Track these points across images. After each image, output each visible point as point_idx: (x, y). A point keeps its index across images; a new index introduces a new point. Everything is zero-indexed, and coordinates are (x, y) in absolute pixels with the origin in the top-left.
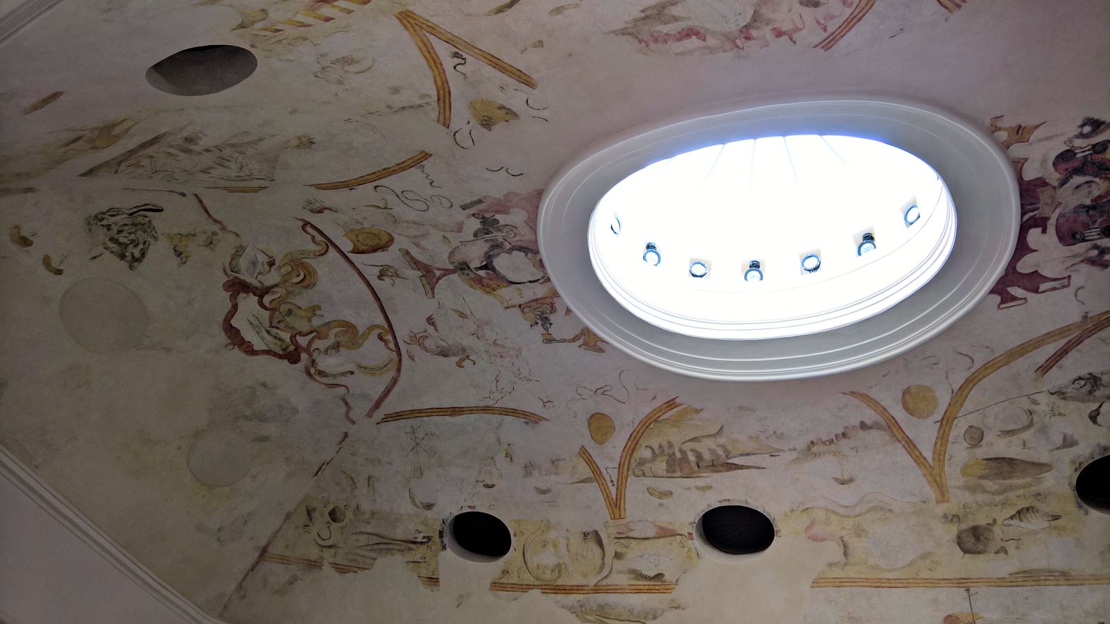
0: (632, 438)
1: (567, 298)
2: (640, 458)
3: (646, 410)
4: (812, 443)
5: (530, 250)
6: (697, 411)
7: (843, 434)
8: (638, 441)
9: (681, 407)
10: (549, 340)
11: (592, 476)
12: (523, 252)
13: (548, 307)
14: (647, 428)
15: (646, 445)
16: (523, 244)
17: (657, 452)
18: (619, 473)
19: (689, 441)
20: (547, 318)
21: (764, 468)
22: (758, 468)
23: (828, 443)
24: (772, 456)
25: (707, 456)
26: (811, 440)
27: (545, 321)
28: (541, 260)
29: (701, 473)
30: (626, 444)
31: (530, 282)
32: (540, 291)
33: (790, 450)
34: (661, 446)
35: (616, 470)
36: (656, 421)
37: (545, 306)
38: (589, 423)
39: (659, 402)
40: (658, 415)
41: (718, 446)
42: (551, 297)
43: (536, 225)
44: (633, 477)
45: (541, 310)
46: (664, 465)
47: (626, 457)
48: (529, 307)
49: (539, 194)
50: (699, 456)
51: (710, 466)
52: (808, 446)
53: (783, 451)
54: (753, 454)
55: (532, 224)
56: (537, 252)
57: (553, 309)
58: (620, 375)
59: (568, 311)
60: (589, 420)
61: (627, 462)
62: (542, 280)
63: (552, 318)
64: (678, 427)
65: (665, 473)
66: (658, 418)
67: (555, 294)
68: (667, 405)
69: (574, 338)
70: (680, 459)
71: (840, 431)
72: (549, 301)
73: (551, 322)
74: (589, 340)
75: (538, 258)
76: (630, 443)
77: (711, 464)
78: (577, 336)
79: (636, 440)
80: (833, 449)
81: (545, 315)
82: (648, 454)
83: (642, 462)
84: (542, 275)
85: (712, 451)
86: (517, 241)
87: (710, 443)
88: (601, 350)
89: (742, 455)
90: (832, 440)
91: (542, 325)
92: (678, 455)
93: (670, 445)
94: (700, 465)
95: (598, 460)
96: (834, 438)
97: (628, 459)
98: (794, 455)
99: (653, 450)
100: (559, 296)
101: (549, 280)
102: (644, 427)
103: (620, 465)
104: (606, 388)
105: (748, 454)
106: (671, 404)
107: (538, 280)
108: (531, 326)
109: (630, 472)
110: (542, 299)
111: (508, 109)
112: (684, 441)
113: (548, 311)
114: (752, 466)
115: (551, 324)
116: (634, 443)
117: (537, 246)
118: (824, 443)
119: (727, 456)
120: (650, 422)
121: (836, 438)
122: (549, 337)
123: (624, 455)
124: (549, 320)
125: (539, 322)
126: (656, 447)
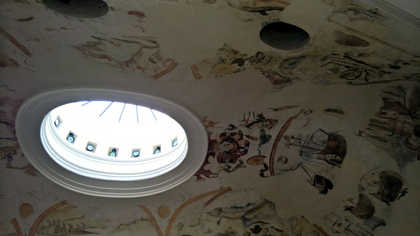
0: (41, 217)
1: (23, 149)
2: (43, 226)
3: (51, 204)
4: (121, 224)
5: (10, 124)
6: (75, 207)
8: (44, 218)
10: (9, 167)
12: (7, 124)
13: (13, 152)
14: (49, 213)
15: (47, 220)
19: (68, 220)
20: (11, 157)
24: (103, 229)
25: (75, 227)
27: (10, 158)
28: (14, 130)
30: (37, 219)
31: (7, 139)
32: (10, 144)
33: (111, 227)
34: (54, 221)
35: (29, 231)
36: (54, 210)
37: (12, 151)
38: (21, 208)
39: (58, 201)
40: (56, 207)
41: (81, 223)
42: (15, 147)
43: (16, 114)
44: (37, 234)
45: (9, 152)
46: (53, 230)
47: (35, 225)
50: (71, 227)
51: (75, 232)
52: (119, 226)
53: (108, 227)
54: (95, 227)
56: (13, 126)
57: (15, 153)
58: (42, 187)
59: (23, 155)
60: (21, 206)
61: (35, 227)
62: (13, 139)
63: (14, 157)
65: (53, 234)
66: (56, 208)
67: (18, 146)
68: (62, 203)
69: (23, 168)
70: (62, 228)
71: (133, 221)
72: (14, 149)
74: (30, 170)
75: (13, 129)
76: (39, 219)
77: (76, 231)
78: (24, 167)
79: (43, 218)
80: (129, 228)
81: (11, 155)
82: (47, 224)
83: (43, 228)
84: (14, 137)
85: (77, 225)
87: (77, 221)
88: (35, 175)
89: (90, 228)
91: (8, 159)
92: (61, 226)
93: (59, 221)
94: (70, 231)
96: (130, 223)
97: (36, 226)
98: (113, 229)
100: (20, 148)
102: (48, 212)
103: (32, 228)
104: (33, 193)
105: (93, 228)
106: (63, 203)
107: (11, 139)
108: (2, 159)
109: (36, 232)
110: (11, 147)
111: (15, 62)
112: (66, 219)
113: (13, 153)
114: (94, 233)
115: (12, 160)
116: (41, 219)
117: (14, 123)
118: (126, 225)
119: (84, 228)
120: (51, 210)
122: (10, 165)
123: (35, 224)
124: (12, 158)
126: (51, 222)
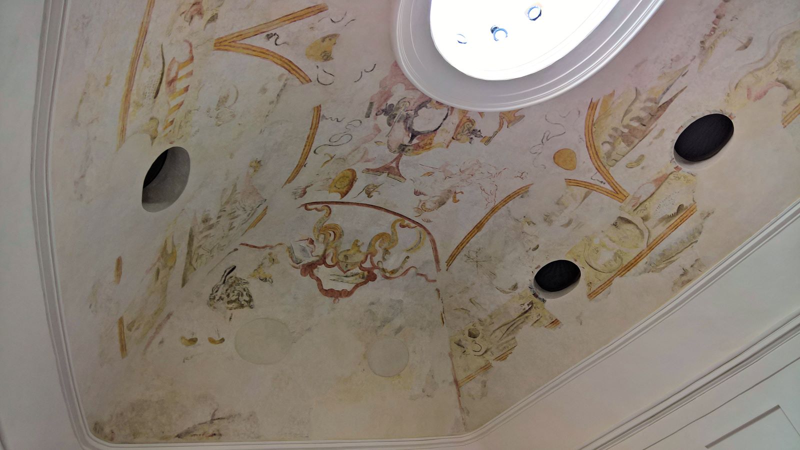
0: (590, 148)
2: (605, 154)
3: (581, 123)
4: (702, 42)
5: (425, 102)
6: (612, 95)
7: (717, 17)
8: (594, 146)
9: (600, 102)
10: (488, 141)
11: (588, 190)
12: (423, 107)
13: (468, 123)
14: (592, 134)
15: (601, 143)
16: (419, 103)
17: (611, 141)
18: (601, 174)
19: (624, 116)
20: (474, 130)
21: (686, 87)
22: (682, 91)
23: (712, 33)
25: (643, 114)
26: (699, 41)
28: (437, 102)
29: (649, 127)
30: (589, 154)
31: (444, 119)
32: (454, 119)
33: (692, 60)
34: (611, 136)
35: (598, 174)
37: (466, 124)
38: (556, 164)
39: (585, 111)
40: (591, 120)
41: (645, 102)
42: (464, 116)
43: (413, 86)
44: (612, 168)
45: (466, 128)
46: (623, 144)
47: (596, 161)
48: (459, 134)
49: (396, 65)
50: (639, 119)
52: (701, 47)
53: (687, 66)
54: (671, 86)
55: (411, 87)
56: (430, 100)
57: (472, 122)
58: (546, 120)
59: (481, 114)
60: (554, 161)
61: (600, 164)
62: (450, 112)
63: (477, 127)
64: (610, 115)
65: (628, 148)
66: (593, 121)
67: (465, 112)
68: (590, 109)
69: (500, 126)
70: (629, 132)
71: (714, 17)
72: (465, 120)
73: (478, 130)
74: (510, 118)
75: (435, 102)
77: (650, 116)
78: (500, 123)
80: (720, 33)
81: (472, 129)
82: (607, 147)
84: (446, 109)
85: (644, 109)
86: (414, 105)
87: (638, 105)
88: (522, 117)
89: (664, 93)
90: (714, 28)
91: (476, 136)
92: (626, 131)
94: (644, 124)
95: (582, 179)
96: (714, 26)
97: (598, 161)
98: (698, 61)
99: (608, 142)
101: (453, 108)
102: (590, 135)
103: (597, 169)
104: (546, 135)
105: (668, 89)
106: (592, 106)
107: (447, 114)
108: (470, 143)
109: (607, 167)
110: (460, 122)
111: (328, 36)
112: (621, 119)
113: (471, 125)
114: (678, 93)
115: (480, 131)
116: (593, 149)
118: (710, 35)
119: (656, 103)
120: (590, 128)
121: (715, 24)
122: (486, 139)
123: (594, 161)
125: (473, 136)
126: (608, 139)
